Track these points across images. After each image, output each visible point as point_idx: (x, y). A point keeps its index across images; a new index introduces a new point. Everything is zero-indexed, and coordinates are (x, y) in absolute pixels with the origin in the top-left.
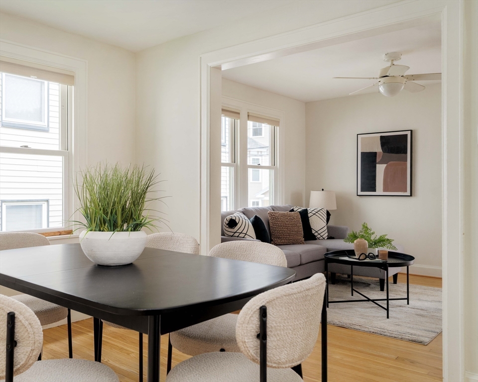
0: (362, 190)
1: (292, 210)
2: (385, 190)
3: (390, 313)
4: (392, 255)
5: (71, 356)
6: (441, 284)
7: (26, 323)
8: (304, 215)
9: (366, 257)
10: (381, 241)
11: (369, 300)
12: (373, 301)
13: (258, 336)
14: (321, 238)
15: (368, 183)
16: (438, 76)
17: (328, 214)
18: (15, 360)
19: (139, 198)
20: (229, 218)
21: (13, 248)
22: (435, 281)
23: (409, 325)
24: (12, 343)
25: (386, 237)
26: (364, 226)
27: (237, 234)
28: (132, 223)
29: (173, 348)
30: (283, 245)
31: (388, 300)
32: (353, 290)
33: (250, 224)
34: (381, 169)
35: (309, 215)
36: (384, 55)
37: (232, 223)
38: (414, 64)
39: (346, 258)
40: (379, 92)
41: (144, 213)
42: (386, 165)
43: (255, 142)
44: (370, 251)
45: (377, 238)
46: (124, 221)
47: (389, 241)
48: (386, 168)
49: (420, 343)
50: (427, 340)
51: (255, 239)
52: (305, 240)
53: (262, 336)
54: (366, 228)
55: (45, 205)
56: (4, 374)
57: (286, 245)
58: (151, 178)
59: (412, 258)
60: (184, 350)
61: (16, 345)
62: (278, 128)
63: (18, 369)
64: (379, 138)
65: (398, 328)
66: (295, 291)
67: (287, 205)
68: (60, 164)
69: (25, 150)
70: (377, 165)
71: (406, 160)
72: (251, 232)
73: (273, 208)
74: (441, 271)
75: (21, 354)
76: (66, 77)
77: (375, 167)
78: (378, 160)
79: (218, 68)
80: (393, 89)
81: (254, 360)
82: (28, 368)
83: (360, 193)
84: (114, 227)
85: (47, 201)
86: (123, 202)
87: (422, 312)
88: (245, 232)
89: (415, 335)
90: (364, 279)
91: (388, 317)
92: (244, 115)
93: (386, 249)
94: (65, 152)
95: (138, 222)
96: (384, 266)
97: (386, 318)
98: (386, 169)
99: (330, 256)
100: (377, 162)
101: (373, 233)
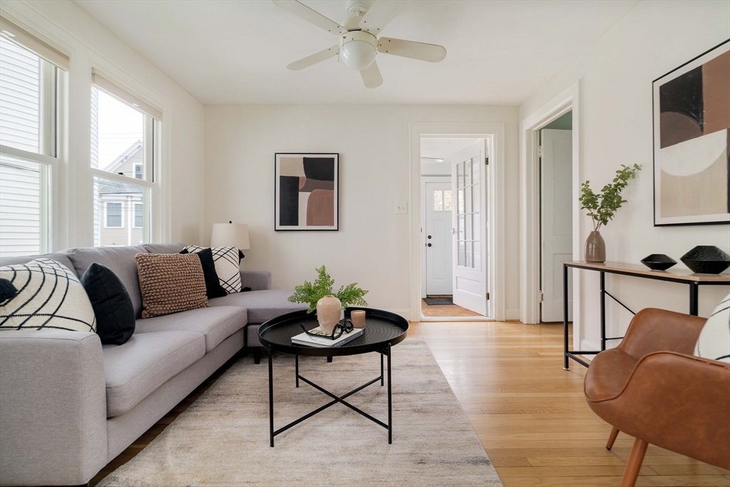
0: (281, 224)
1: (185, 251)
2: (308, 224)
3: (393, 432)
8: (206, 258)
9: (342, 329)
14: (233, 291)
15: (289, 216)
17: (241, 255)
25: (356, 287)
27: (15, 321)
30: (169, 314)
34: (304, 198)
35: (214, 258)
42: (310, 193)
52: (209, 299)
54: (323, 275)
57: (174, 313)
62: (159, 124)
64: (302, 160)
67: (170, 242)
70: (300, 193)
71: (333, 189)
73: (149, 249)
77: (297, 195)
78: (301, 187)
83: (279, 227)
91: (390, 442)
96: (385, 347)
97: (387, 443)
98: (310, 199)
100: (300, 189)
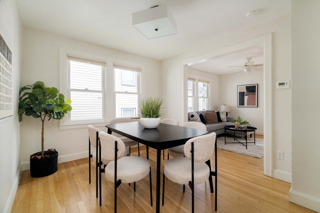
1: (214, 112)
2: (248, 105)
3: (247, 147)
4: (248, 127)
5: (139, 156)
6: (263, 137)
7: (120, 144)
8: (218, 113)
9: (239, 128)
10: (245, 123)
11: (240, 143)
12: (242, 143)
13: (191, 152)
14: (224, 121)
15: (242, 103)
16: (262, 65)
17: (227, 114)
18: (117, 155)
19: (158, 107)
20: (191, 114)
21: (122, 122)
22: (261, 136)
23: (254, 152)
24: (116, 150)
25: (247, 121)
26: (238, 117)
27: (194, 120)
28: (156, 115)
29: (169, 155)
30: (210, 123)
31: (247, 143)
32: (235, 139)
33: (199, 116)
34: (246, 98)
35: (220, 114)
36: (246, 59)
37: (192, 116)
38: (256, 61)
39: (232, 128)
40: (244, 71)
41: (160, 112)
42: (248, 96)
43: (204, 89)
44: (241, 126)
45: (243, 121)
46: (153, 115)
47: (248, 123)
48: (248, 97)
49: (258, 158)
50: (260, 157)
51: (200, 121)
52: (218, 122)
53: (192, 151)
54: (239, 118)
55: (134, 110)
56: (114, 159)
58: (161, 102)
59: (256, 129)
60: (172, 156)
61: (117, 151)
62: (209, 84)
63: (118, 158)
64: (246, 87)
65: (250, 153)
66: (204, 138)
67: (211, 110)
68: (137, 97)
69: (126, 93)
70: (245, 96)
71: (255, 95)
72: (199, 119)
73: (207, 111)
74: (263, 133)
75: (119, 153)
76: (139, 70)
77: (244, 97)
78: (245, 94)
79: (187, 65)
80: (249, 70)
81: (190, 159)
82: (121, 158)
83: (238, 106)
84: (150, 116)
85: (135, 108)
86: (153, 109)
87: (260, 148)
88: (197, 119)
89: (256, 155)
90: (240, 135)
91: (247, 149)
92: (197, 80)
93: (247, 125)
94: (138, 93)
95: (157, 115)
96: (246, 131)
99: (226, 127)
101: (242, 120)
